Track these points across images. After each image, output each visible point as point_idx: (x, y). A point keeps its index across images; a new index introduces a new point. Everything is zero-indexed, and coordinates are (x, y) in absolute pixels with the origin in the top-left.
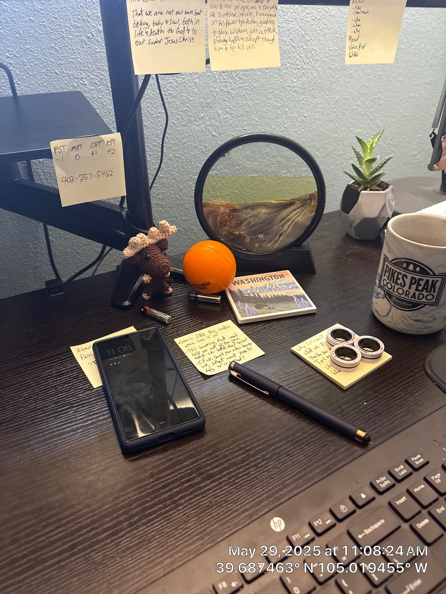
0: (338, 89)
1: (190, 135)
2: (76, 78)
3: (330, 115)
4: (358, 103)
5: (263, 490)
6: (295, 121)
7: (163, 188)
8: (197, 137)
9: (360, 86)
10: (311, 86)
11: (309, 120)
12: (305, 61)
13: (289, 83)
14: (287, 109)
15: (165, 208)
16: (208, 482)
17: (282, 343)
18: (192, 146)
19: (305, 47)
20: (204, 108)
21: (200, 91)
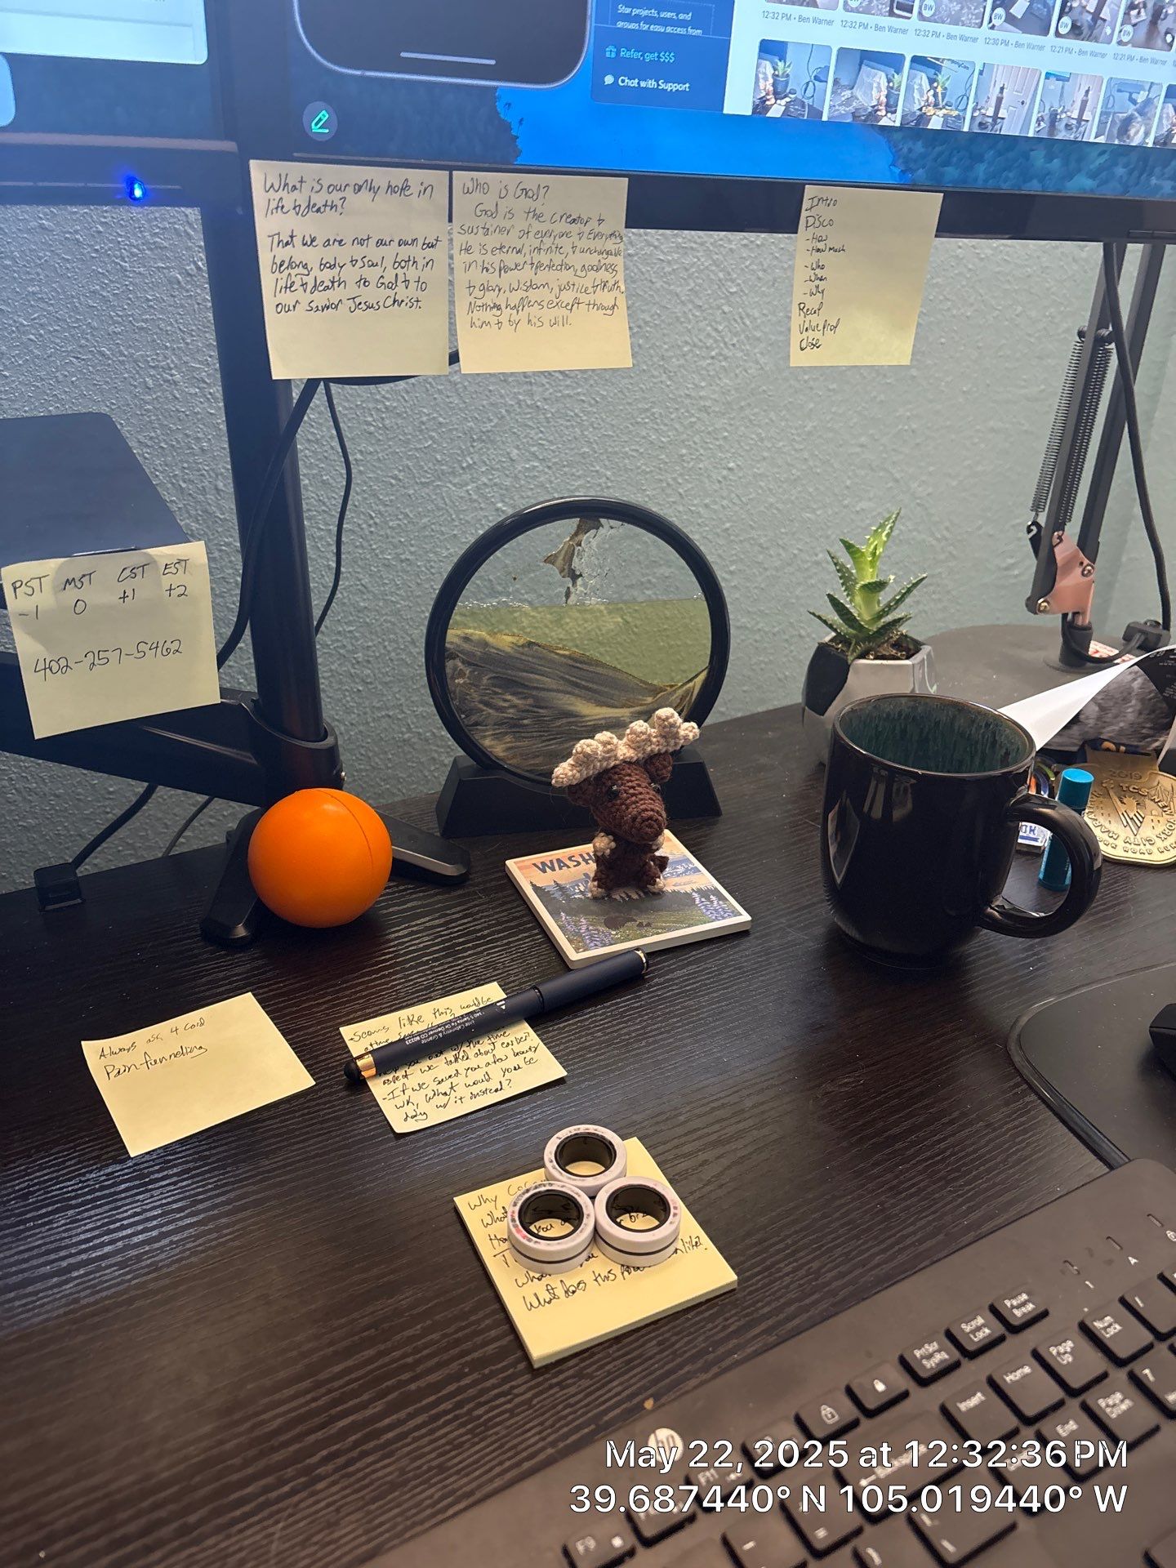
0: (812, 405)
1: (439, 509)
2: (153, 367)
3: (792, 466)
4: (863, 439)
5: (543, 1439)
6: (706, 481)
7: (367, 634)
8: (458, 512)
9: (866, 403)
10: (745, 399)
11: (740, 478)
12: (726, 340)
13: (688, 389)
14: (684, 451)
15: (371, 683)
16: (402, 1414)
17: (632, 1043)
18: (443, 533)
19: (726, 309)
20: (475, 444)
21: (465, 403)
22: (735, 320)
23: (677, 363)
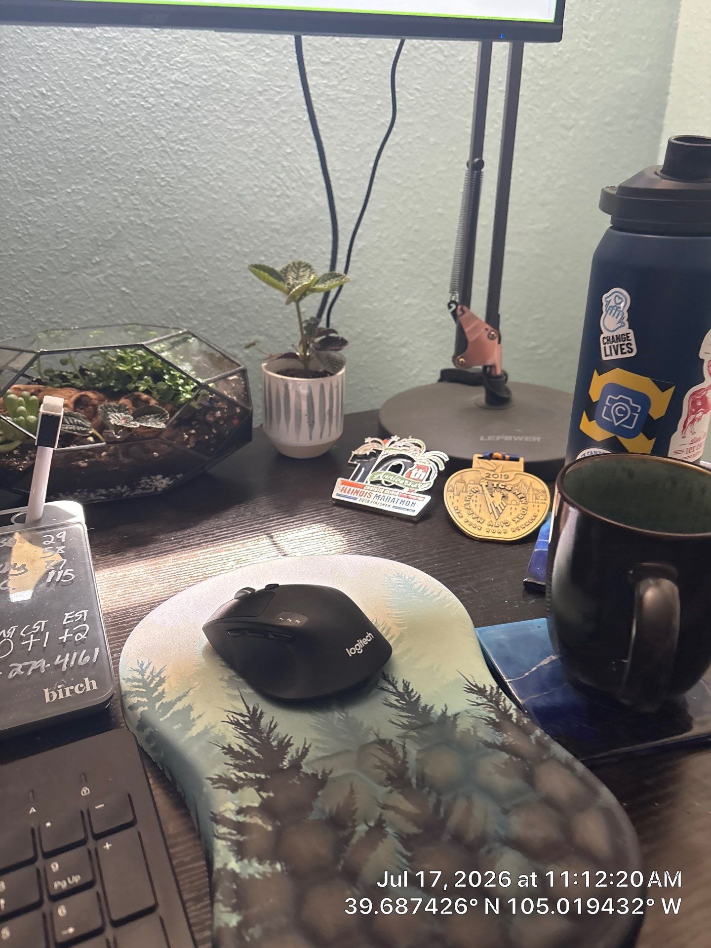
1: (77, 290)
4: (404, 256)
8: (92, 293)
12: (288, 184)
18: (82, 306)
19: (285, 163)
20: (101, 248)
21: (89, 220)
22: (293, 171)
23: (250, 199)
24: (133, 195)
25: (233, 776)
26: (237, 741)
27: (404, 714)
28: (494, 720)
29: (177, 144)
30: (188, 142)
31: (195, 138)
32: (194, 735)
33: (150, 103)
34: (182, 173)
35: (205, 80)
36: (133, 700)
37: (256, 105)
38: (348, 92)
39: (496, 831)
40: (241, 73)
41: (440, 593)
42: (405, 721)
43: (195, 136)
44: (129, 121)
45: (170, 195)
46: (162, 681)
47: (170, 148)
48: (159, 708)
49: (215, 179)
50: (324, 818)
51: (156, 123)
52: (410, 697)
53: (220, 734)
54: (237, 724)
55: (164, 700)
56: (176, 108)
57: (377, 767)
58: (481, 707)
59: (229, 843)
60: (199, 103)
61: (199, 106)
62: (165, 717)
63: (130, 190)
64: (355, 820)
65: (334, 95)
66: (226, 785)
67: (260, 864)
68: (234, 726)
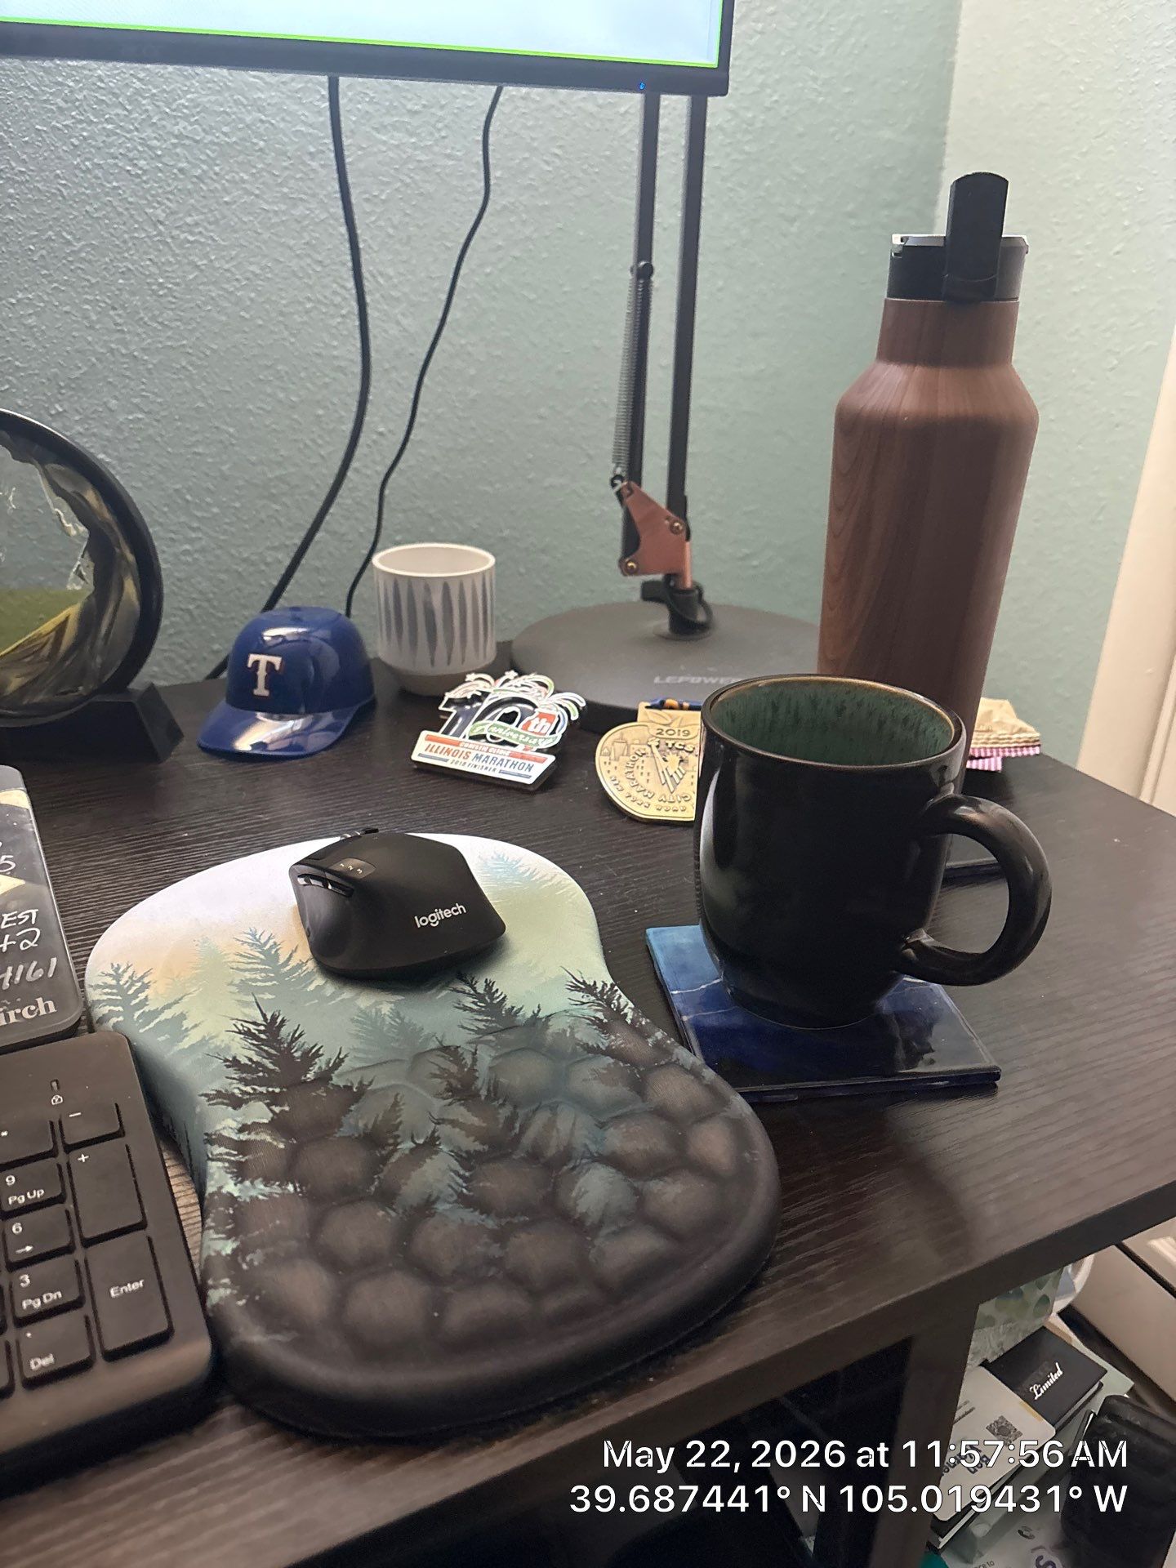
0: (472, 372)
4: (542, 411)
13: (317, 347)
14: (321, 412)
21: (44, 347)
23: (299, 320)
24: (114, 309)
25: (236, 1091)
26: (244, 1052)
27: (480, 1018)
28: (601, 1021)
29: (184, 232)
30: (200, 229)
31: (210, 223)
32: (186, 1047)
33: (141, 169)
34: (191, 277)
35: (225, 134)
36: (105, 1010)
37: (304, 173)
38: (449, 156)
39: (586, 1145)
40: (282, 125)
41: (552, 878)
42: (481, 1025)
43: (212, 219)
44: (107, 194)
45: (172, 310)
46: (145, 986)
47: (172, 237)
48: (139, 1017)
49: (243, 288)
50: (356, 1135)
51: (150, 198)
52: (492, 999)
53: (223, 1046)
54: (248, 1034)
55: (146, 1009)
56: (182, 176)
57: (435, 1076)
58: (585, 1006)
59: (227, 1165)
60: (217, 169)
61: (216, 174)
62: (147, 1028)
63: (107, 300)
64: (398, 1136)
65: (428, 161)
66: (225, 1101)
67: (266, 1186)
68: (242, 1036)
